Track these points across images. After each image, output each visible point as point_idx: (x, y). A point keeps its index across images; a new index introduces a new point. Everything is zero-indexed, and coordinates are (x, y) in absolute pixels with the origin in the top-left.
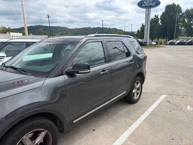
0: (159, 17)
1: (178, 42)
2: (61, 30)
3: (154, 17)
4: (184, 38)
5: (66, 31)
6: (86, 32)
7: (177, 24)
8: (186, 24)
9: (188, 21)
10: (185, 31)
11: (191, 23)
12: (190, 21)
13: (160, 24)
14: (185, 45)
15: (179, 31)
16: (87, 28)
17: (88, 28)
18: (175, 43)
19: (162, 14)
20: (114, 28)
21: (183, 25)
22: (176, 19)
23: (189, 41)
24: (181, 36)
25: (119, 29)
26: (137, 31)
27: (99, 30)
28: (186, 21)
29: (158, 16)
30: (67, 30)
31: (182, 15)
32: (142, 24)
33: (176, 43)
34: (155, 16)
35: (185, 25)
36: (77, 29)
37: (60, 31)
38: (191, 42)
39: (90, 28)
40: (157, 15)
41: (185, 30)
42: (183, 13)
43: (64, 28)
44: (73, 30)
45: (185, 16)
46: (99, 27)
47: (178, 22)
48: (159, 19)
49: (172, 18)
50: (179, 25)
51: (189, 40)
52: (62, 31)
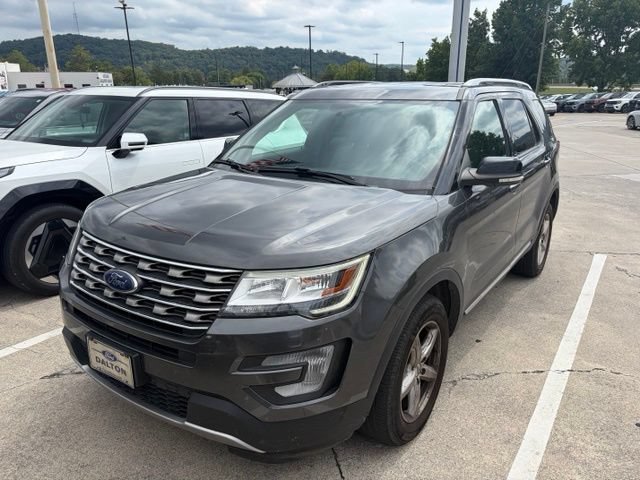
0: (489, 18)
2: (150, 53)
3: (474, 18)
4: (570, 91)
5: (170, 58)
6: (239, 62)
7: (547, 42)
8: (576, 42)
9: (580, 34)
10: (572, 66)
11: (590, 40)
12: (587, 33)
13: (492, 40)
14: (572, 111)
15: (550, 65)
16: (243, 49)
17: (247, 47)
19: (498, 7)
20: (336, 53)
21: (564, 47)
22: (542, 26)
23: (585, 98)
24: (557, 82)
25: (352, 55)
26: (415, 63)
27: (285, 56)
28: (576, 33)
29: (485, 13)
30: (172, 55)
31: (562, 13)
32: (434, 40)
34: (477, 14)
35: (571, 47)
36: (207, 52)
37: (148, 58)
38: (589, 103)
39: (255, 49)
40: (481, 10)
41: (572, 63)
42: (567, 7)
43: (161, 46)
44: (193, 56)
45: (573, 18)
46: (285, 46)
47: (552, 35)
48: (487, 25)
49: (530, 22)
50: (550, 46)
51: (584, 95)
52: (153, 59)
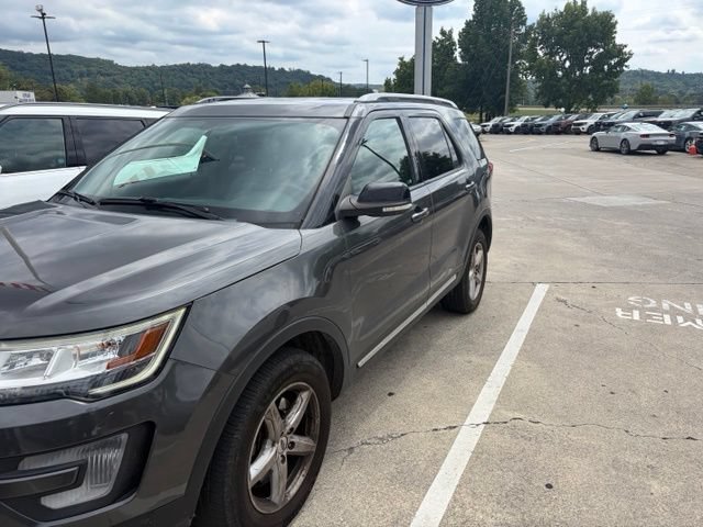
0: (456, 37)
1: (518, 123)
2: (85, 69)
3: (440, 37)
4: (538, 113)
5: (108, 75)
6: (190, 80)
7: (513, 62)
8: (542, 63)
9: (545, 54)
10: (539, 88)
11: (555, 61)
12: (552, 54)
13: (459, 61)
14: (540, 133)
15: (518, 86)
16: (194, 65)
17: (199, 65)
18: (509, 126)
19: (464, 26)
20: (299, 71)
21: (530, 68)
22: (508, 46)
23: (552, 120)
24: (527, 104)
25: (317, 74)
26: (383, 83)
27: (243, 74)
28: (541, 53)
29: (451, 32)
30: (111, 71)
31: (527, 33)
32: (401, 59)
33: (513, 128)
34: (443, 33)
35: (537, 68)
36: (153, 68)
37: (81, 75)
38: (556, 125)
39: (207, 67)
40: (447, 29)
41: (538, 84)
42: (531, 27)
43: (97, 61)
44: (136, 73)
45: (537, 38)
46: (242, 64)
47: (517, 55)
48: (454, 44)
49: (496, 42)
50: (517, 67)
51: (551, 117)
52: (88, 75)
